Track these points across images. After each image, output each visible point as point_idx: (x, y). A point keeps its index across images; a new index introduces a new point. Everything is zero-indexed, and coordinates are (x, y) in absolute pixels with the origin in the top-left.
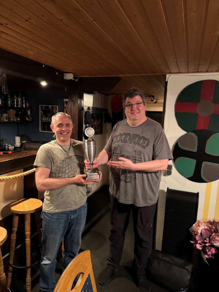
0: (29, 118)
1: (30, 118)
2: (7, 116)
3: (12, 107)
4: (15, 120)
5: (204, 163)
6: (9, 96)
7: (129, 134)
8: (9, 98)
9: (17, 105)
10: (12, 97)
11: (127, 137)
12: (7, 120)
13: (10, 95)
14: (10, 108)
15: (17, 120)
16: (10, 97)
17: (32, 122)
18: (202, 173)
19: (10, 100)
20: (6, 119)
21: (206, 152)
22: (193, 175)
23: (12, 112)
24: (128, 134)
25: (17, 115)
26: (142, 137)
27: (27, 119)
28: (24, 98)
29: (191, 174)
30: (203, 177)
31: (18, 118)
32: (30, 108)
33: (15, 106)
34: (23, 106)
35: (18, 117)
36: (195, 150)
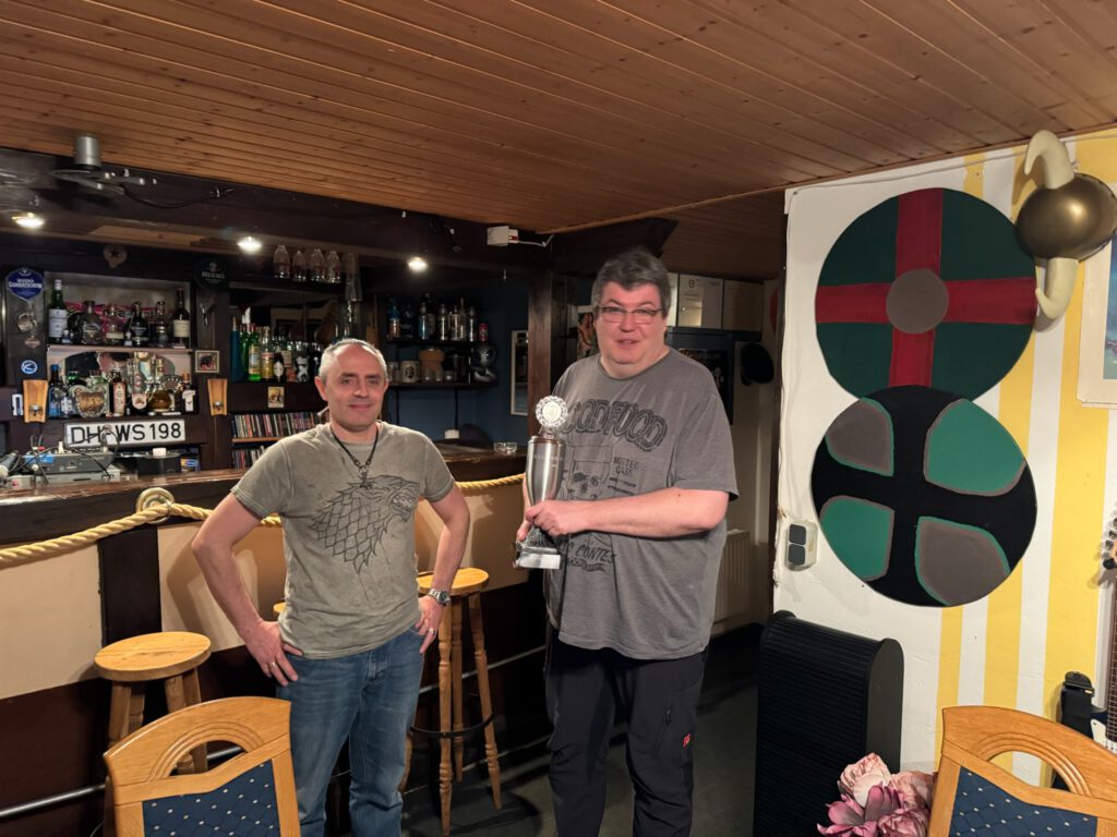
0: (482, 374)
1: (488, 372)
2: (414, 366)
3: (433, 340)
4: (438, 380)
5: (924, 522)
6: (424, 309)
7: (605, 403)
8: (425, 314)
9: (449, 333)
10: (434, 310)
11: (596, 415)
12: (413, 380)
13: (428, 306)
14: (425, 345)
15: (444, 380)
16: (428, 311)
17: (493, 384)
18: (918, 564)
19: (427, 321)
20: (410, 377)
21: (928, 479)
22: (889, 571)
23: (433, 355)
24: (600, 402)
25: (447, 365)
26: (643, 412)
27: (477, 375)
28: (472, 313)
29: (881, 569)
30: (922, 580)
31: (448, 372)
32: (490, 342)
33: (443, 338)
34: (468, 338)
35: (449, 369)
36: (888, 471)
